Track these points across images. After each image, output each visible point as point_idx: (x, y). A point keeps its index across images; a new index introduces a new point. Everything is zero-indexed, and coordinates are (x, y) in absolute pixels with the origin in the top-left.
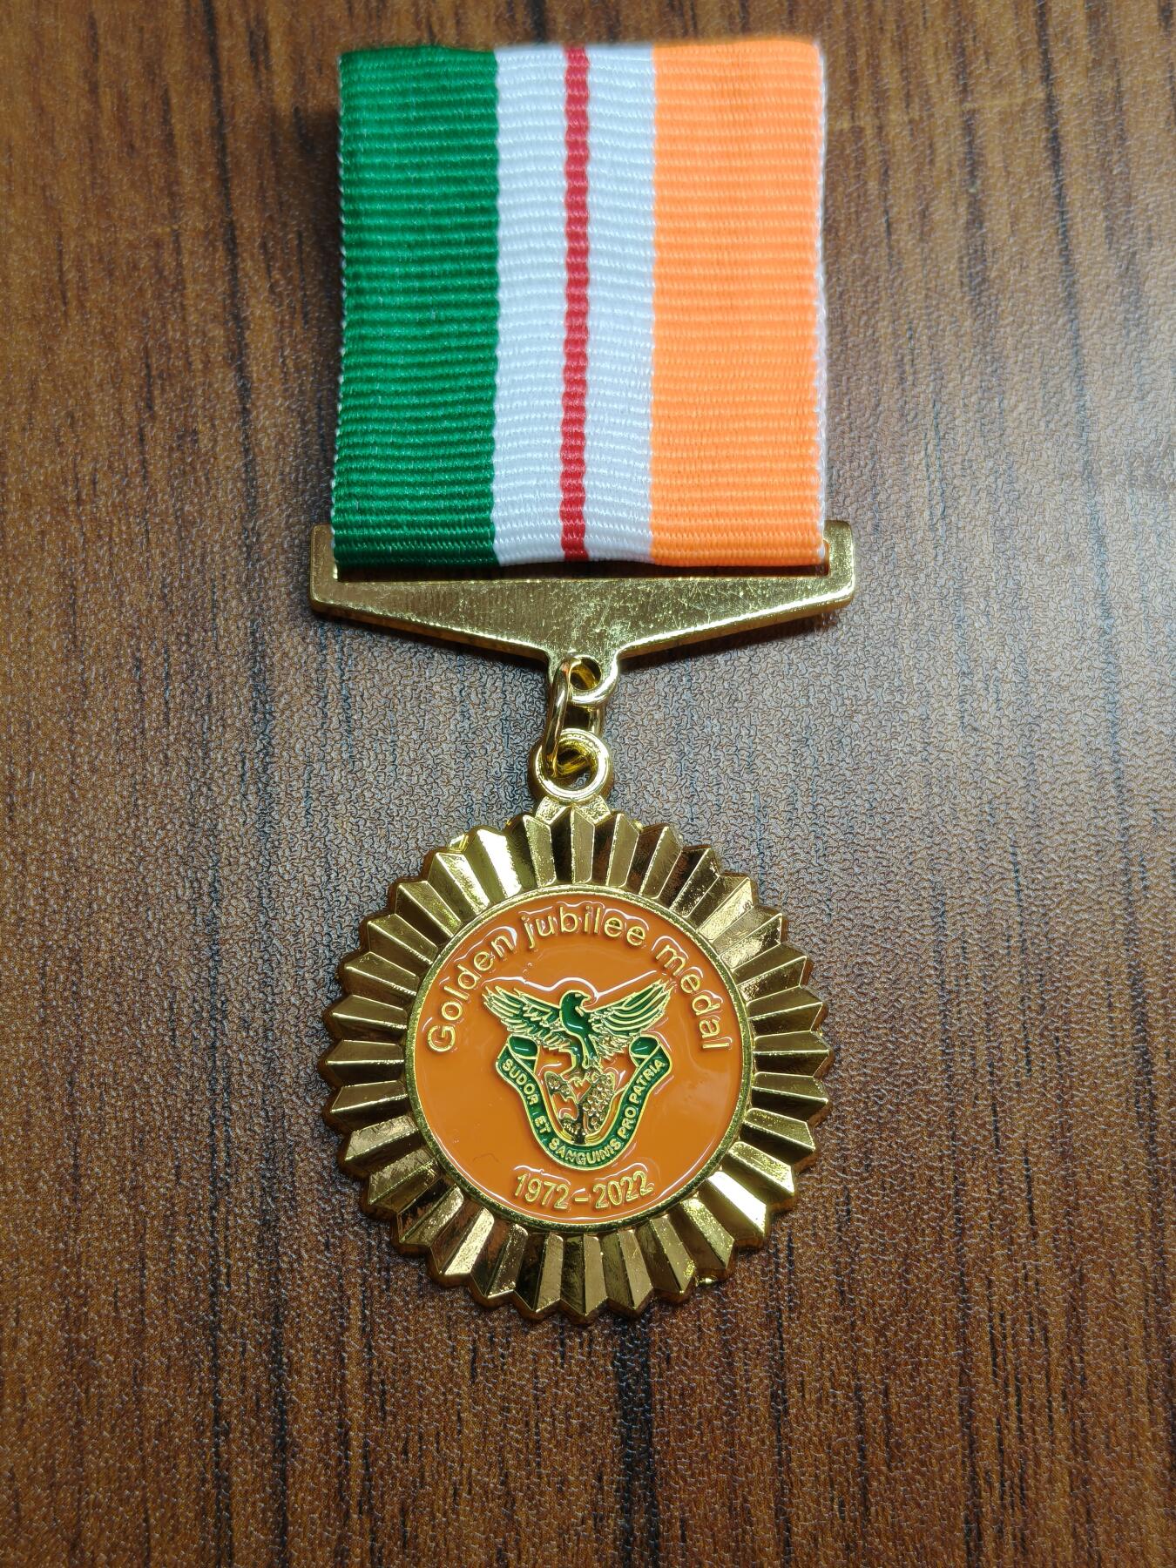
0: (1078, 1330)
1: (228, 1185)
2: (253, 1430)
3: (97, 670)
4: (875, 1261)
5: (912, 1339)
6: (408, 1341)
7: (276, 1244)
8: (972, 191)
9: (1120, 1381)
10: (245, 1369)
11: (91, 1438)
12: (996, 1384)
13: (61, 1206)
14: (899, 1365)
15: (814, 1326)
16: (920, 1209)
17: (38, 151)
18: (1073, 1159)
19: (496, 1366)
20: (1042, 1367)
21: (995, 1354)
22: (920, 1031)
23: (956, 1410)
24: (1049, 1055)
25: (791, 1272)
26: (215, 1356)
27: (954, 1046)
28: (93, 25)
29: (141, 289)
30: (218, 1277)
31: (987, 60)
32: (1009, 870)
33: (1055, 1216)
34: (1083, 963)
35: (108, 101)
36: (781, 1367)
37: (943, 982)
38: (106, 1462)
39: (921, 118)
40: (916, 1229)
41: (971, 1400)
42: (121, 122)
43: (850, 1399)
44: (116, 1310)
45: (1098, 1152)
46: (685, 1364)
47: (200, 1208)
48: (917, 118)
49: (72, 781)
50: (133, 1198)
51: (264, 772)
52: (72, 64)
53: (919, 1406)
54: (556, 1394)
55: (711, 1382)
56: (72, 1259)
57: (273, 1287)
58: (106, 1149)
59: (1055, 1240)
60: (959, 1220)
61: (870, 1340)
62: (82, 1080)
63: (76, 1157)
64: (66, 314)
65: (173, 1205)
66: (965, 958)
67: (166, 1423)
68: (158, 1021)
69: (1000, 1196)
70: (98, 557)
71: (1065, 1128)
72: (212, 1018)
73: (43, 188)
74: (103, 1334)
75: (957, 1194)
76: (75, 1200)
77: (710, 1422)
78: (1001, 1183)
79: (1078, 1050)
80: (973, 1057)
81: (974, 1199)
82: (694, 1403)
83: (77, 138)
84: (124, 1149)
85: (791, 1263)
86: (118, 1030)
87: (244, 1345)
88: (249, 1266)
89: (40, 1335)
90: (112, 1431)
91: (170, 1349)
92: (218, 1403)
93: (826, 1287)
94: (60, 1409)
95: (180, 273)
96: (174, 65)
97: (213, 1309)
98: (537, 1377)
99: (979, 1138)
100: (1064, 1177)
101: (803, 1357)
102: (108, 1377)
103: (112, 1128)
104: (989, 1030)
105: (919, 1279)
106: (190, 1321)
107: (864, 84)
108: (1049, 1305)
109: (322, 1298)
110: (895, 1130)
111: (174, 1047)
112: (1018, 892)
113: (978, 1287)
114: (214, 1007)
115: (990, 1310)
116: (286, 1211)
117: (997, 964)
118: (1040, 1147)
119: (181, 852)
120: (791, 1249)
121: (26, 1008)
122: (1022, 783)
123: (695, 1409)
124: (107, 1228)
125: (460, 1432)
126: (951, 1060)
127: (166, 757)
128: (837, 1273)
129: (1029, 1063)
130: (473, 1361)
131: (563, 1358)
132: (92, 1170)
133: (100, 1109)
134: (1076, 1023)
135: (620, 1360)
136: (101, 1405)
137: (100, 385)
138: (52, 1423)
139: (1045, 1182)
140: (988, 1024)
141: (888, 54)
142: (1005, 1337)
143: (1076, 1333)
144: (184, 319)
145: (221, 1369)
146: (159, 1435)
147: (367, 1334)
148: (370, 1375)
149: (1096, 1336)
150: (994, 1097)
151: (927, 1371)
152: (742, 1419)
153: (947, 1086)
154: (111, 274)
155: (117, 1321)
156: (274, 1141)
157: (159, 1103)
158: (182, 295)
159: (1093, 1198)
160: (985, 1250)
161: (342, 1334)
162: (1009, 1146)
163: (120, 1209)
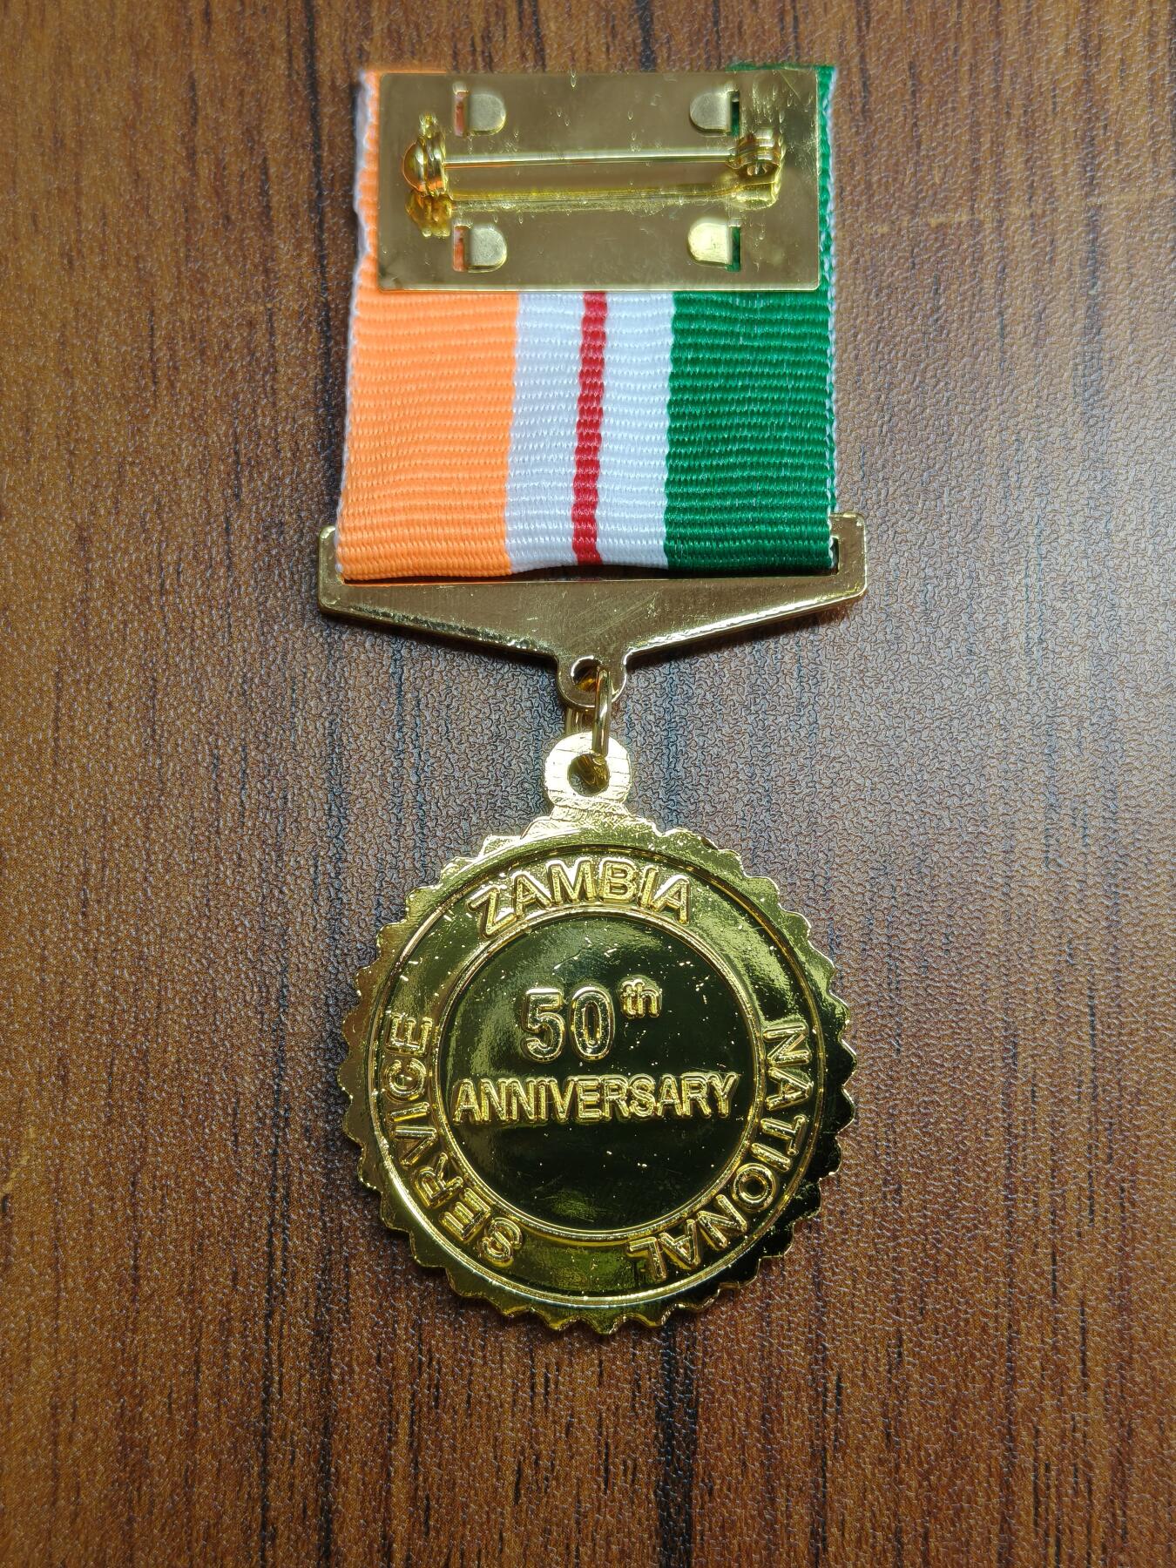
0: (1123, 1485)
1: (283, 1293)
2: (299, 1537)
3: (175, 766)
4: (922, 1405)
5: (955, 1484)
6: (454, 1459)
7: (329, 1355)
8: (1092, 292)
9: (1162, 1537)
10: (294, 1477)
11: (141, 1535)
12: (1037, 1534)
13: (121, 1307)
14: (940, 1509)
15: (858, 1466)
16: (972, 1356)
17: (132, 220)
18: (1130, 1312)
19: (539, 1488)
20: (1083, 1519)
21: (1037, 1503)
22: (983, 1175)
23: (994, 1558)
24: (1113, 1206)
25: (839, 1412)
26: (265, 1461)
27: (1017, 1192)
28: (193, 87)
29: (231, 371)
30: (270, 1385)
31: (1117, 151)
32: (1085, 1013)
33: (1106, 1369)
34: (1154, 1113)
35: (205, 168)
36: (823, 1505)
37: (1010, 1125)
38: (156, 1560)
39: (1044, 211)
40: (967, 1375)
41: (1010, 1547)
42: (218, 192)
43: (889, 1540)
44: (170, 1412)
45: (1155, 1307)
46: (727, 1497)
47: (255, 1315)
48: (1039, 212)
49: (146, 879)
50: (191, 1302)
51: (337, 877)
52: (172, 129)
53: (958, 1551)
54: (598, 1520)
55: (752, 1517)
56: (129, 1358)
57: (323, 1397)
58: (166, 1251)
59: (1106, 1393)
60: (1011, 1369)
61: (914, 1484)
62: (144, 1180)
63: (136, 1259)
64: (155, 395)
65: (230, 1311)
66: (1034, 1102)
67: (215, 1525)
68: (222, 1127)
69: (1055, 1348)
70: (179, 650)
71: (1125, 1280)
72: (275, 1125)
73: (137, 259)
74: (156, 1434)
75: (1010, 1341)
76: (133, 1301)
77: (749, 1555)
78: (1055, 1333)
79: (1142, 1202)
80: (1036, 1205)
81: (1027, 1348)
82: (734, 1536)
83: (172, 207)
84: (184, 1252)
85: (839, 1403)
86: (182, 1133)
87: (293, 1453)
88: (301, 1377)
89: (95, 1431)
90: (163, 1530)
91: (221, 1452)
92: (265, 1509)
93: (872, 1429)
94: (113, 1505)
95: (273, 355)
96: (274, 134)
97: (265, 1416)
98: (579, 1502)
99: (1036, 1286)
100: (1119, 1331)
101: (845, 1497)
102: (160, 1476)
103: (172, 1231)
104: (1053, 1177)
105: (966, 1425)
106: (241, 1425)
107: (987, 175)
108: (1095, 1458)
109: (371, 1411)
110: (950, 1274)
111: (236, 1152)
112: (1093, 1036)
113: (1025, 1437)
114: (277, 1114)
115: (1036, 1459)
116: (339, 1324)
117: (1067, 1110)
118: (1097, 1299)
119: (250, 955)
120: (839, 1388)
121: (93, 1107)
122: (1104, 924)
123: (735, 1542)
124: (164, 1330)
125: (501, 1551)
126: (1013, 1206)
127: (239, 857)
128: (885, 1415)
129: (1092, 1212)
130: (517, 1484)
131: (606, 1484)
132: (151, 1271)
133: (162, 1211)
134: (1143, 1175)
135: (663, 1490)
136: (152, 1504)
137: (188, 470)
138: (103, 1519)
139: (1099, 1335)
140: (1053, 1171)
141: (1013, 141)
142: (1048, 1488)
143: (1121, 1487)
144: (274, 404)
145: (271, 1476)
146: (208, 1537)
147: (415, 1449)
148: (416, 1489)
149: (1140, 1491)
150: (1054, 1246)
151: (968, 1517)
152: (781, 1555)
153: (1008, 1232)
154: (202, 352)
155: (170, 1422)
156: (330, 1253)
157: (219, 1209)
158: (274, 379)
159: (1147, 1353)
160: (1033, 1401)
161: (390, 1449)
162: (1066, 1296)
163: (177, 1313)
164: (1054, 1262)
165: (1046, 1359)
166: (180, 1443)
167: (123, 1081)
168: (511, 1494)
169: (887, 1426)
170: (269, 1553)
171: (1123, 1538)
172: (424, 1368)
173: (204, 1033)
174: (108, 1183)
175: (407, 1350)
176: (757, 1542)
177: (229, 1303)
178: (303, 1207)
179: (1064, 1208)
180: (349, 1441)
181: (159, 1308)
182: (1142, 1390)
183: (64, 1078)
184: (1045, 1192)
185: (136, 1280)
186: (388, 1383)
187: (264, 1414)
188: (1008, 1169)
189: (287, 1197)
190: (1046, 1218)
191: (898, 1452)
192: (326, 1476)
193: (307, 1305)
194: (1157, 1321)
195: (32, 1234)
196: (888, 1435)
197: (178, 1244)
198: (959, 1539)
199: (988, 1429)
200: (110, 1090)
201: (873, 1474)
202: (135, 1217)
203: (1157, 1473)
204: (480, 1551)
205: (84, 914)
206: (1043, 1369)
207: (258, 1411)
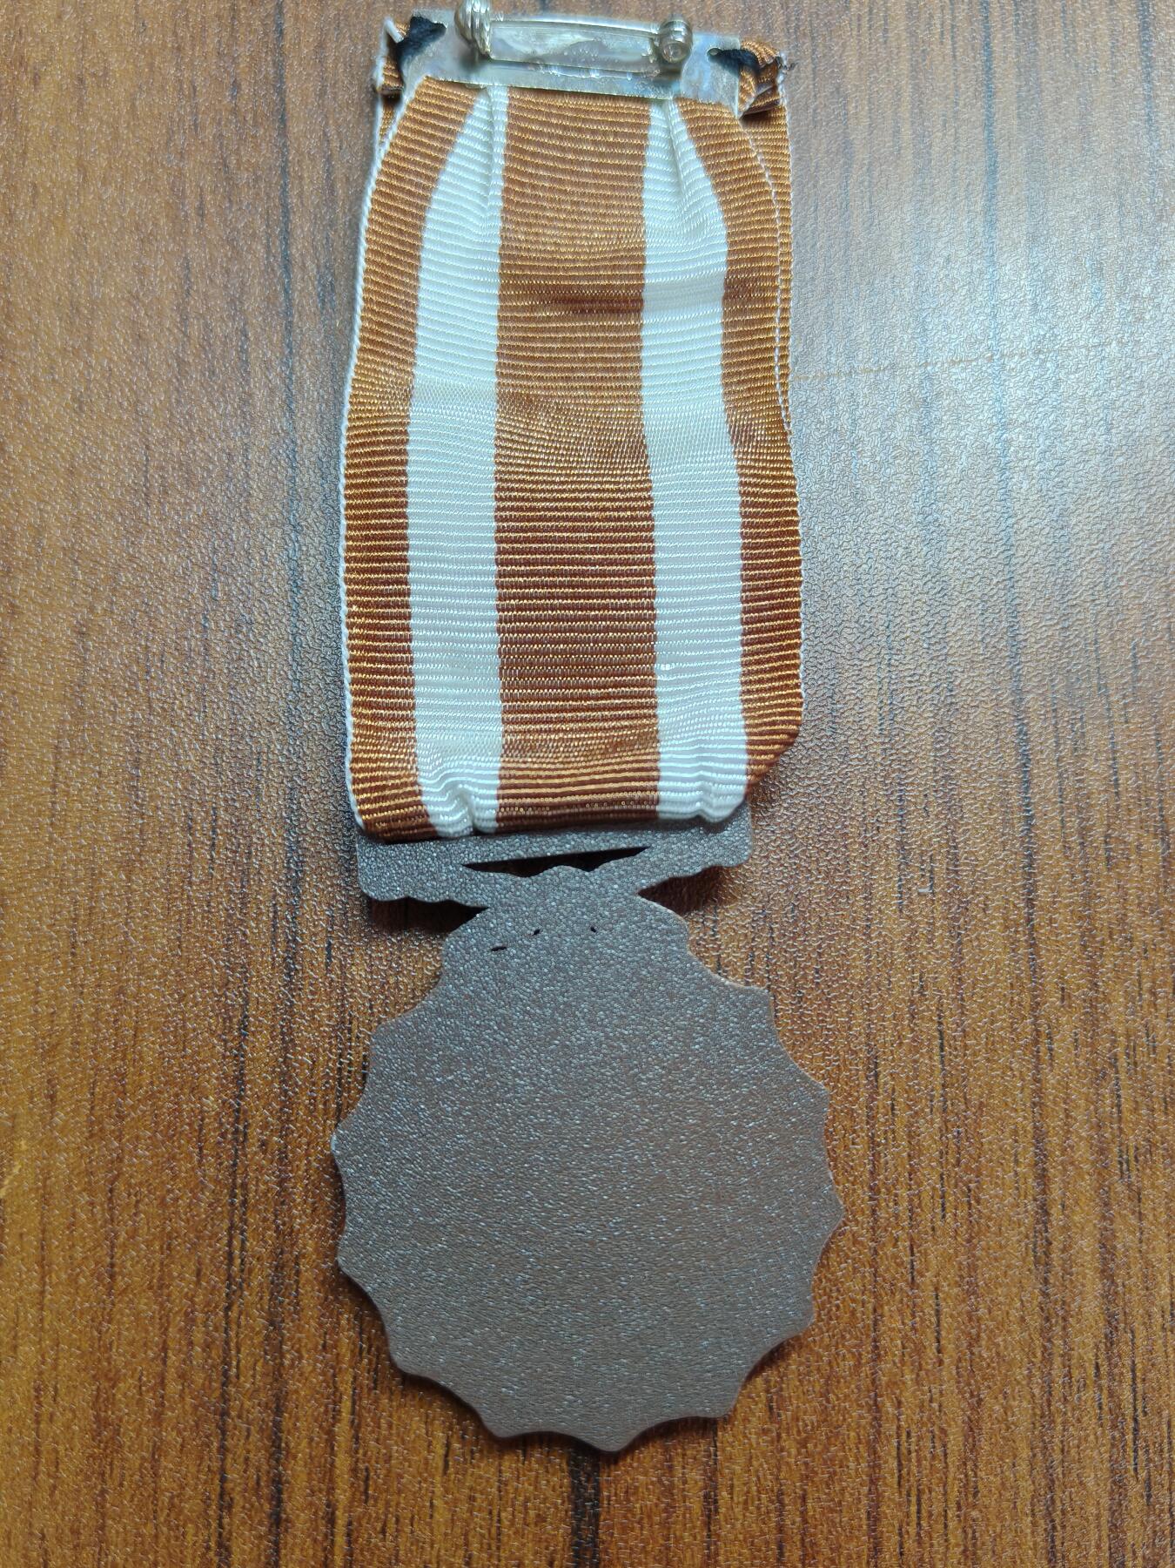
164: (912, 1254)
165: (906, 1337)
166: (148, 1421)
167: (103, 1100)
168: (441, 1464)
169: (770, 1400)
170: (226, 1520)
171: (975, 1495)
172: (364, 1354)
173: (174, 1058)
174: (89, 1189)
175: (349, 1338)
176: (657, 1505)
177: (193, 1296)
178: (259, 1212)
179: (920, 1206)
180: (298, 1419)
181: (131, 1301)
182: (989, 1365)
183: (52, 1097)
184: (903, 1193)
185: (112, 1276)
186: (332, 1367)
187: (222, 1395)
188: (872, 1173)
189: (244, 1203)
190: (905, 1216)
191: (780, 1423)
192: (277, 1448)
193: (261, 1298)
194: (1000, 1303)
195: (21, 1235)
196: (771, 1408)
197: (149, 1244)
198: (833, 1500)
199: (857, 1400)
200: (92, 1108)
201: (758, 1444)
202: (112, 1220)
203: (1003, 1438)
204: (412, 1519)
205: (73, 954)
206: (904, 1347)
207: (217, 1394)
